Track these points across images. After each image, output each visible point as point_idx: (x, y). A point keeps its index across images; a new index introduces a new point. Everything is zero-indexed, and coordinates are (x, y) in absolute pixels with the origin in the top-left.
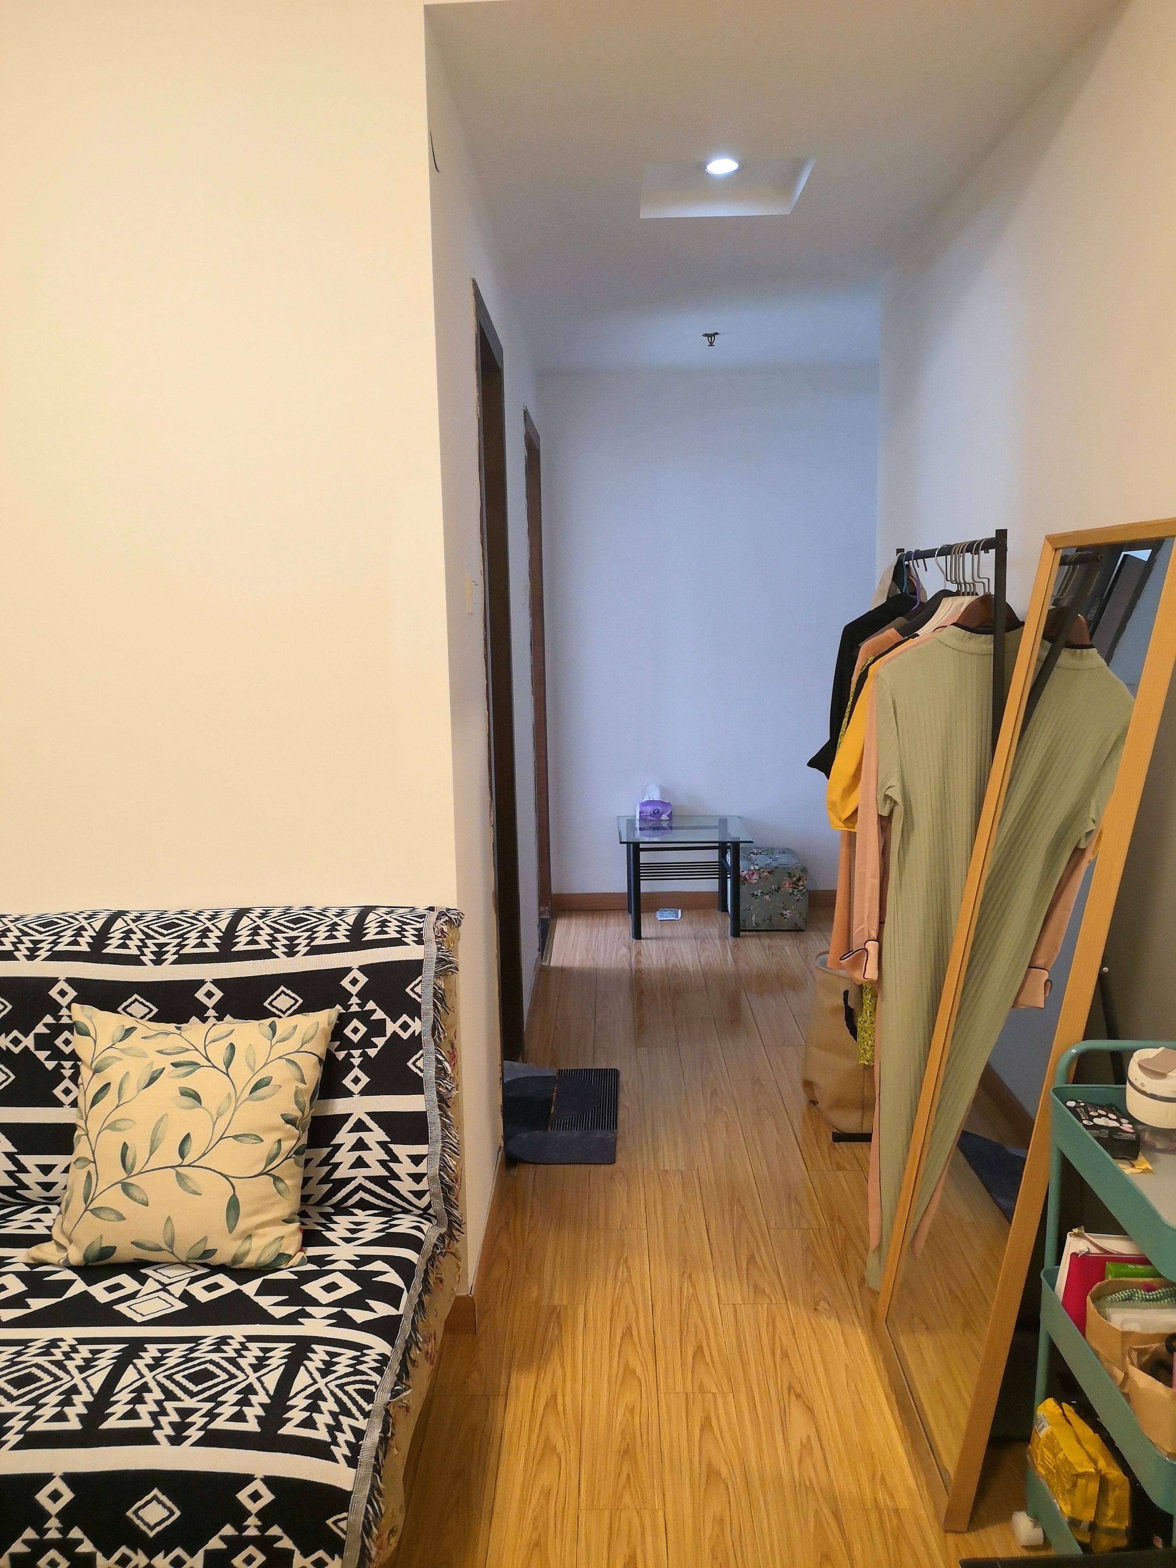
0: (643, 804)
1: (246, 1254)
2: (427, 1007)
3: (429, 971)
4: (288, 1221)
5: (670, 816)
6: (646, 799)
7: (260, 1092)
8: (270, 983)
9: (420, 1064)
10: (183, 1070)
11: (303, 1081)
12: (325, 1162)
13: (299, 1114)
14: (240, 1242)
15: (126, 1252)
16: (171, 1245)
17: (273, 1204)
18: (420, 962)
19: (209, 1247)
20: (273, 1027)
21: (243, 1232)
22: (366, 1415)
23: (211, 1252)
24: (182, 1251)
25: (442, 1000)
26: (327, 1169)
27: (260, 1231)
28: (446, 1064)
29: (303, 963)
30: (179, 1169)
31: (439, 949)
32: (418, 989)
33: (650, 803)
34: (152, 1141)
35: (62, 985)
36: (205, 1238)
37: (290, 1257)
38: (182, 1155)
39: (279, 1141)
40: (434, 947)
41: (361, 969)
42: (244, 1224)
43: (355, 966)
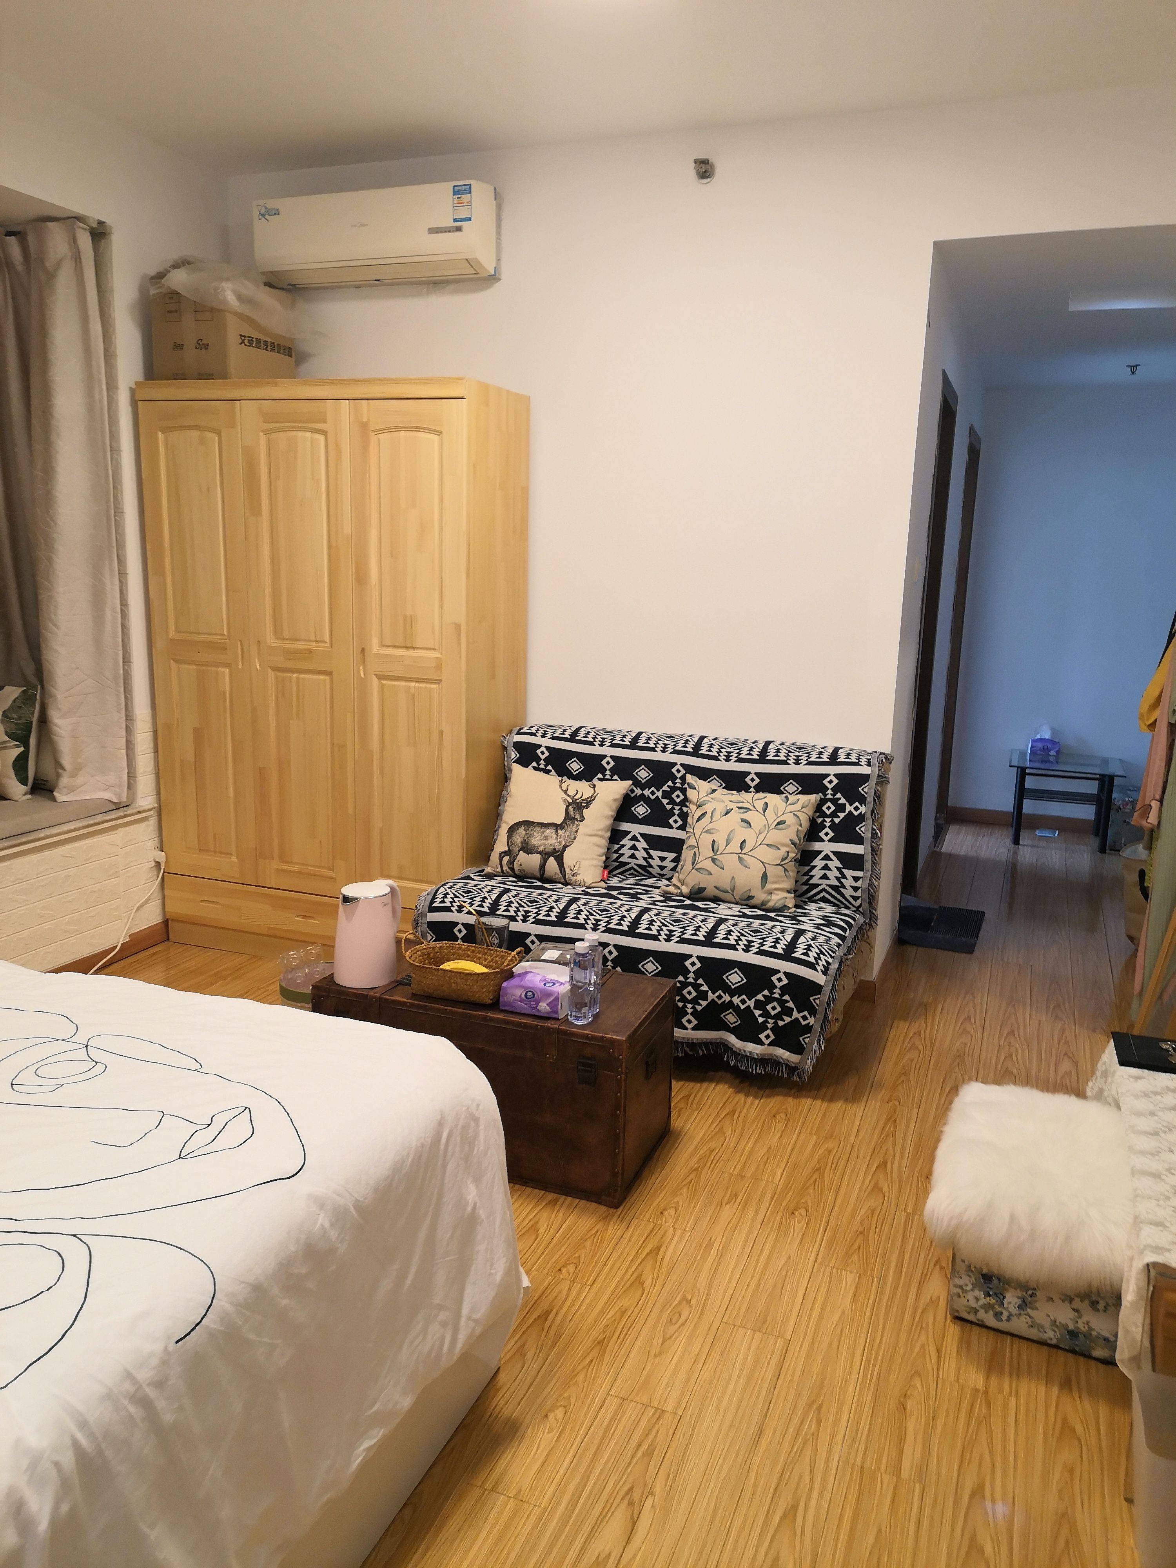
0: (1034, 741)
1: (769, 901)
2: (870, 799)
3: (873, 780)
4: (789, 892)
5: (1058, 752)
6: (1038, 736)
7: (780, 826)
8: (784, 778)
9: (863, 829)
10: (743, 810)
11: (801, 826)
12: (806, 874)
13: (798, 842)
14: (766, 895)
15: (710, 891)
16: (733, 891)
17: (783, 881)
18: (868, 776)
19: (751, 895)
20: (787, 798)
21: (769, 890)
22: (832, 957)
23: (752, 897)
24: (738, 894)
25: (879, 797)
26: (807, 877)
27: (776, 892)
28: (878, 831)
29: (803, 769)
30: (740, 855)
31: (879, 770)
32: (866, 790)
33: (1041, 740)
34: (727, 840)
35: (678, 767)
36: (750, 890)
37: (790, 908)
38: (742, 849)
39: (788, 852)
40: (877, 769)
41: (835, 775)
42: (769, 886)
43: (832, 773)
